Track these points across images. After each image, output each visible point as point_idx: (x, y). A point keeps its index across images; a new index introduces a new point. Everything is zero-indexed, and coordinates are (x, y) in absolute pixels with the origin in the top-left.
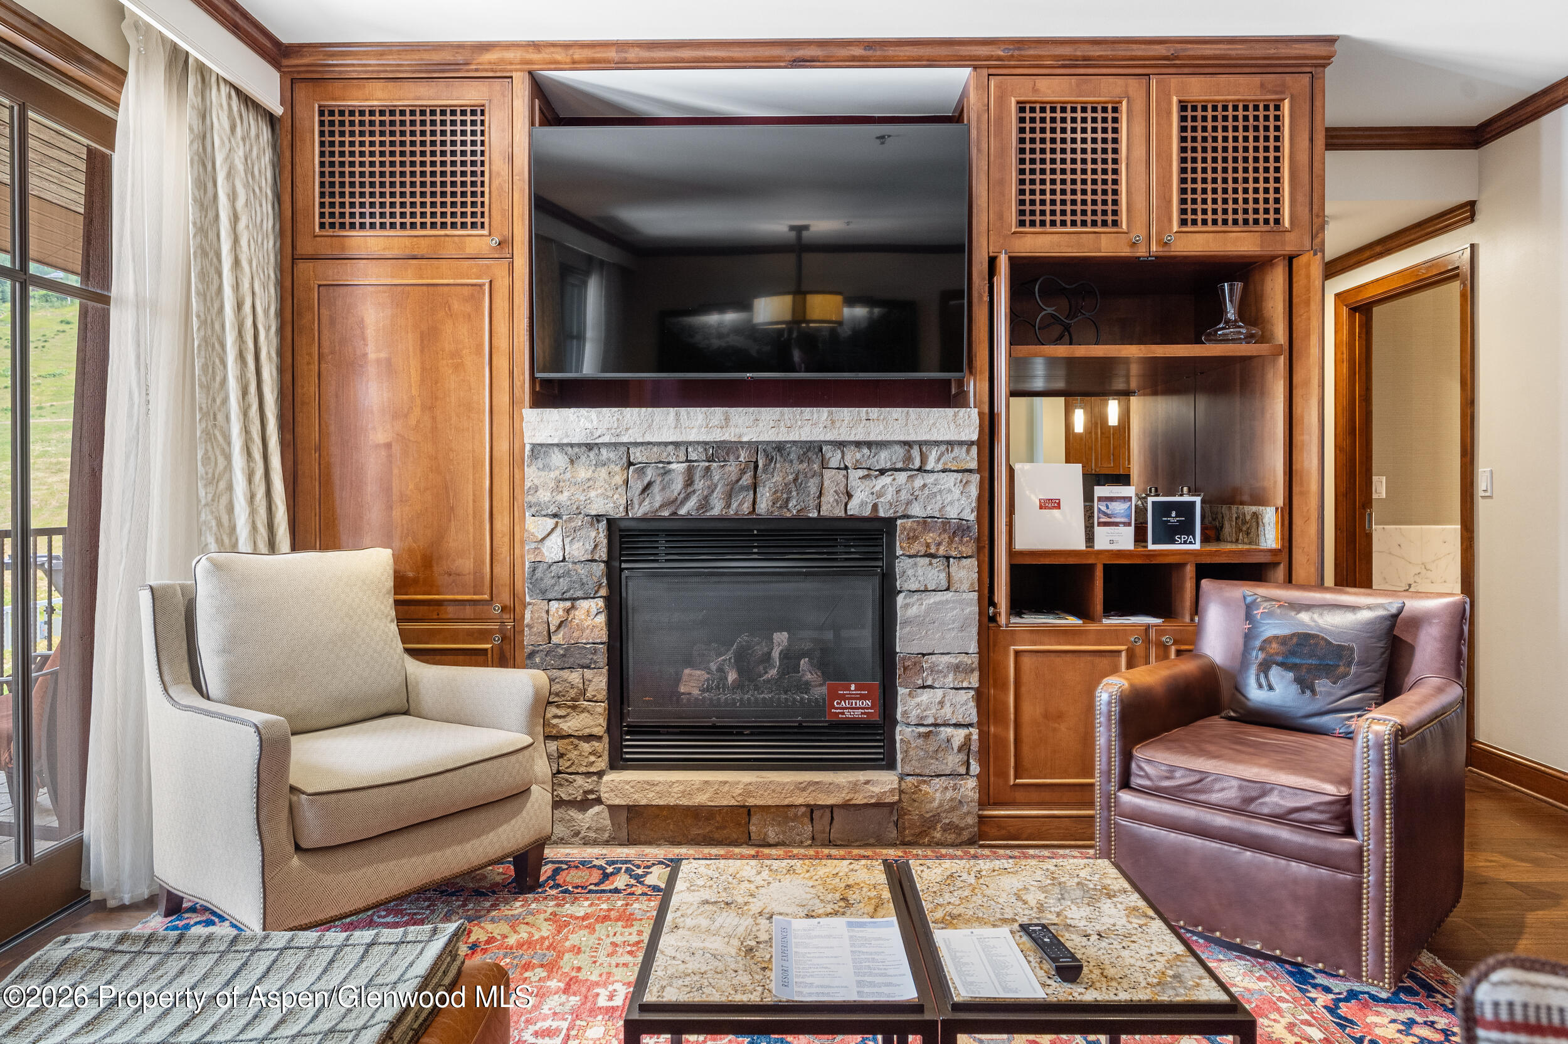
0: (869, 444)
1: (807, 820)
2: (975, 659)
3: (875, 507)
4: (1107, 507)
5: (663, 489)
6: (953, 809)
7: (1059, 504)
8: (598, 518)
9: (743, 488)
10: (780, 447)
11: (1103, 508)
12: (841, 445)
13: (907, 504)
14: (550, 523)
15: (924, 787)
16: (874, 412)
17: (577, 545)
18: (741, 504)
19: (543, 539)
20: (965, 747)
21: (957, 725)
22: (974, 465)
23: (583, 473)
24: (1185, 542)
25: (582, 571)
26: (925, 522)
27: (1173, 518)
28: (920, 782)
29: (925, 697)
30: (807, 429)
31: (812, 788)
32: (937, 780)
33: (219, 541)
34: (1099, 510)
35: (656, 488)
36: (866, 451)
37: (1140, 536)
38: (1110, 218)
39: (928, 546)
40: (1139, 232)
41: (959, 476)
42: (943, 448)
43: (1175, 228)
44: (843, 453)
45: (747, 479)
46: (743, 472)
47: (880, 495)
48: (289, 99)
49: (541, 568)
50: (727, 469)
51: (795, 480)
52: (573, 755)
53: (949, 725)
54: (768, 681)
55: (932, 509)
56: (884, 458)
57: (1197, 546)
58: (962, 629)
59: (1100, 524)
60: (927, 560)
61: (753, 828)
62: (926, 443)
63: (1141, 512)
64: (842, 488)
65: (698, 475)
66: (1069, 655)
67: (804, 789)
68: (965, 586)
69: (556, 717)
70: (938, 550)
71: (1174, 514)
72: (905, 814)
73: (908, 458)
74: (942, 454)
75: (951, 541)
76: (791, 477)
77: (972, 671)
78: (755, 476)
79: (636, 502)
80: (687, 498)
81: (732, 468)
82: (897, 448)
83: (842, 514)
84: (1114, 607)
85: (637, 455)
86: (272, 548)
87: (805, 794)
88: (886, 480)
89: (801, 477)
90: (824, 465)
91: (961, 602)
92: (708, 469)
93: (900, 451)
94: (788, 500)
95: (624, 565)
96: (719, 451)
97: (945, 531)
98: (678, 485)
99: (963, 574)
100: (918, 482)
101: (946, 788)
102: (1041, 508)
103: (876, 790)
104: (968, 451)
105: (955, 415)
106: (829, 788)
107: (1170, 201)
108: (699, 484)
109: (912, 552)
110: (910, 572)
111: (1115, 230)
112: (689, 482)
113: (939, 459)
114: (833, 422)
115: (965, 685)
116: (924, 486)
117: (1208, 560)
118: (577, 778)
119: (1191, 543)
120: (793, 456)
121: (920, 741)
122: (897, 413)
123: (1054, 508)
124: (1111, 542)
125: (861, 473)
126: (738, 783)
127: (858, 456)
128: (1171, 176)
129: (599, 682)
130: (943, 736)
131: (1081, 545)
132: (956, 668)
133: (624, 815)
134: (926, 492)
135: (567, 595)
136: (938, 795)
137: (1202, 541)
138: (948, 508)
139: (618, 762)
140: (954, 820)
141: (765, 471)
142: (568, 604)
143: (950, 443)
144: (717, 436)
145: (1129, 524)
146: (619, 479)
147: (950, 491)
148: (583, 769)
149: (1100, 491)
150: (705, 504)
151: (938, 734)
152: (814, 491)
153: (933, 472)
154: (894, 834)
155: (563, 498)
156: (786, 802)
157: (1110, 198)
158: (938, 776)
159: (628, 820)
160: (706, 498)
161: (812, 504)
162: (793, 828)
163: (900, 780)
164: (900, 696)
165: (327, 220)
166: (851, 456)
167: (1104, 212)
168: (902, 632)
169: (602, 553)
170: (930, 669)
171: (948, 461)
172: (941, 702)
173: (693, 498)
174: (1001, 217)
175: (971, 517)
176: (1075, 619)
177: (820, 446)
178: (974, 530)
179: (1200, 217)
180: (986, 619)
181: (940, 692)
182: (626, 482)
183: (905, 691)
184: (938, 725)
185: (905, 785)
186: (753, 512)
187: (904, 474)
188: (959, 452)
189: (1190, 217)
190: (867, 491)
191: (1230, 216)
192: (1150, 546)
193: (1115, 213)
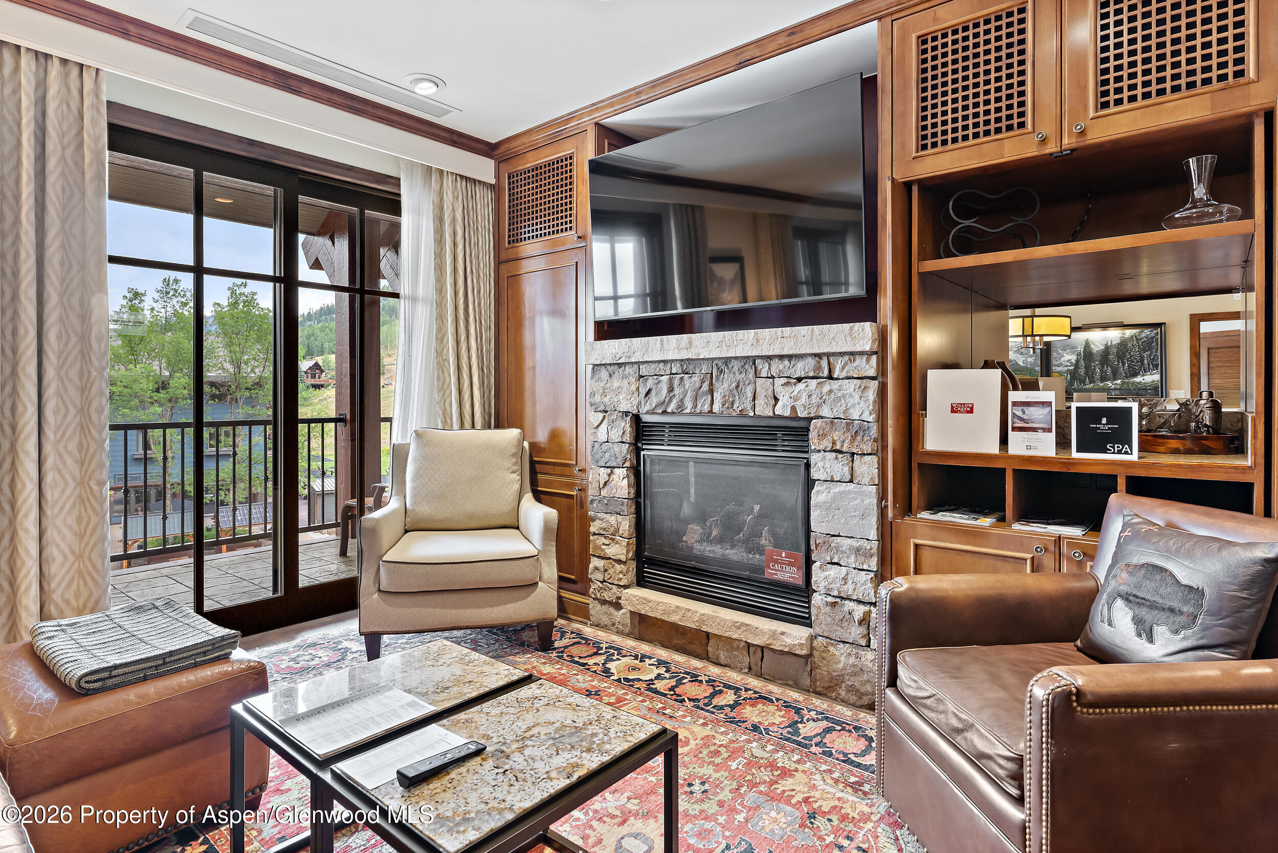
0: (790, 357)
1: (745, 653)
2: (875, 545)
3: (793, 409)
4: (1024, 412)
5: (657, 394)
6: (855, 674)
7: (972, 408)
8: (626, 413)
9: (704, 394)
10: (727, 360)
11: (1019, 413)
12: (769, 358)
13: (818, 406)
14: (601, 415)
15: (831, 649)
16: (787, 330)
17: (614, 431)
18: (703, 405)
19: (597, 427)
20: (865, 621)
21: (859, 602)
22: (872, 372)
23: (616, 384)
24: (1119, 452)
25: (616, 448)
26: (832, 422)
27: (1104, 425)
28: (828, 644)
29: (833, 571)
30: (740, 347)
31: (744, 628)
32: (842, 645)
34: (1014, 415)
35: (653, 393)
36: (786, 362)
37: (1063, 442)
38: (1015, 121)
39: (834, 443)
40: (1048, 128)
41: (858, 382)
42: (846, 358)
43: (1091, 114)
44: (770, 364)
45: (705, 387)
46: (703, 382)
47: (796, 399)
48: (498, 176)
49: (596, 446)
50: (693, 379)
51: (737, 387)
52: (611, 571)
53: (851, 600)
55: (838, 412)
56: (800, 369)
57: (1134, 457)
58: (863, 517)
59: (1014, 429)
60: (834, 454)
61: (710, 649)
62: (834, 354)
63: (1062, 417)
64: (770, 393)
65: (676, 382)
66: (969, 555)
67: (739, 628)
68: (866, 480)
69: (604, 544)
70: (842, 446)
71: (1104, 421)
72: (817, 668)
73: (818, 368)
74: (846, 364)
75: (853, 438)
76: (734, 385)
77: (872, 556)
78: (711, 384)
79: (643, 403)
80: (670, 400)
81: (696, 379)
82: (810, 359)
83: (771, 414)
84: (1025, 515)
85: (644, 370)
87: (739, 631)
88: (801, 386)
89: (741, 384)
90: (757, 375)
91: (861, 493)
92: (682, 379)
93: (811, 362)
94: (733, 403)
95: (644, 447)
96: (687, 366)
97: (848, 430)
98: (665, 392)
99: (864, 468)
100: (826, 388)
101: (850, 654)
102: (953, 411)
103: (789, 641)
104: (868, 361)
105: (851, 329)
106: (756, 631)
107: (1085, 88)
108: (677, 391)
109: (822, 447)
110: (820, 464)
111: (1022, 132)
112: (671, 389)
113: (843, 368)
114: (758, 341)
115: (865, 567)
116: (831, 391)
117: (1143, 473)
118: (614, 587)
119: (1126, 453)
120: (736, 369)
121: (828, 609)
122: (804, 330)
123: (968, 412)
124: (1029, 447)
125: (783, 381)
126: (696, 612)
127: (781, 367)
129: (626, 524)
130: (846, 609)
131: (993, 448)
132: (858, 550)
133: (637, 619)
134: (833, 396)
135: (608, 465)
136: (843, 658)
137: (1141, 449)
138: (851, 411)
139: (641, 581)
140: (856, 684)
141: (717, 379)
142: (609, 470)
143: (852, 354)
144: (684, 355)
145: (1050, 430)
146: (634, 387)
147: (851, 396)
148: (616, 582)
149: (1014, 396)
150: (681, 406)
151: (842, 605)
152: (750, 395)
153: (837, 379)
154: (807, 682)
155: (606, 400)
156: (726, 635)
157: (1015, 101)
158: (844, 642)
159: (640, 622)
160: (682, 401)
161: (749, 406)
162: (736, 656)
163: (812, 638)
164: (815, 567)
165: (511, 239)
166: (777, 367)
167: (1010, 117)
168: (814, 514)
169: (628, 438)
170: (837, 548)
171: (851, 370)
172: (845, 579)
173: (675, 401)
174: (903, 146)
175: (870, 419)
176: (986, 522)
177: (753, 359)
178: (874, 431)
179: (1126, 94)
180: (882, 512)
181: (844, 570)
182: (638, 389)
183: (817, 564)
184: (842, 598)
185: (815, 643)
186: (711, 412)
187: (815, 382)
188: (861, 361)
189: (1112, 97)
190: (787, 397)
191: (1168, 85)
192: (1075, 455)
193: (1021, 114)
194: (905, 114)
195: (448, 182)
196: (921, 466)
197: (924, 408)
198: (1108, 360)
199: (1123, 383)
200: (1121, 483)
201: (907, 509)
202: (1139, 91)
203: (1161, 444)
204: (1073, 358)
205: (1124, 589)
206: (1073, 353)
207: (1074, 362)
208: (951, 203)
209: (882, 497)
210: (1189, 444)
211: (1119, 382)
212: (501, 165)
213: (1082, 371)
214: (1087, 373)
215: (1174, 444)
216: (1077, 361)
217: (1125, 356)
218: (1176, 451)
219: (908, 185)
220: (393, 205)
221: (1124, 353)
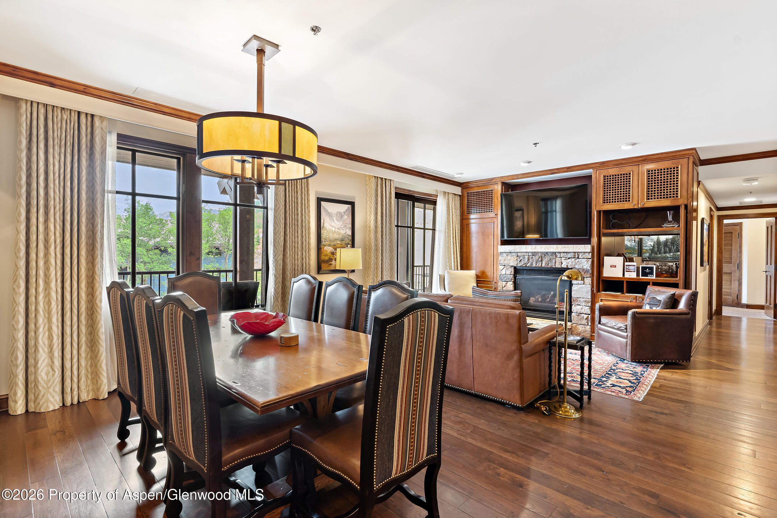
0: (566, 252)
2: (590, 300)
3: (567, 266)
5: (524, 261)
6: (584, 332)
7: (616, 266)
8: (512, 266)
9: (540, 261)
10: (547, 253)
11: (628, 268)
12: (560, 252)
13: (574, 265)
14: (503, 267)
15: (577, 326)
16: (566, 246)
17: (508, 271)
18: (539, 264)
19: (502, 270)
20: (587, 319)
21: (585, 314)
22: (590, 257)
23: (509, 258)
24: (651, 277)
25: (509, 276)
26: (579, 269)
27: (648, 271)
29: (578, 307)
30: (552, 249)
33: (449, 268)
34: (626, 268)
35: (522, 261)
36: (565, 254)
37: (638, 275)
38: (628, 199)
40: (635, 202)
41: (586, 259)
42: (583, 253)
43: (645, 201)
44: (560, 254)
45: (540, 260)
47: (568, 263)
48: (462, 192)
49: (501, 276)
51: (550, 260)
53: (583, 314)
54: (547, 301)
55: (580, 267)
56: (569, 256)
57: (654, 278)
58: (587, 293)
59: (626, 271)
62: (579, 252)
63: (638, 268)
64: (560, 261)
65: (530, 258)
68: (588, 284)
71: (648, 270)
73: (575, 255)
74: (583, 255)
75: (584, 273)
76: (549, 259)
77: (589, 302)
78: (542, 259)
79: (519, 263)
80: (528, 263)
81: (537, 257)
82: (572, 253)
83: (560, 267)
84: (629, 292)
85: (519, 254)
86: (457, 270)
88: (570, 260)
90: (556, 256)
91: (586, 287)
92: (532, 257)
93: (573, 254)
94: (548, 264)
95: (517, 275)
96: (534, 254)
97: (583, 271)
98: (526, 260)
99: (588, 281)
100: (577, 261)
101: (583, 328)
102: (611, 267)
104: (589, 254)
105: (585, 246)
107: (644, 194)
108: (530, 260)
111: (629, 202)
112: (529, 260)
114: (557, 248)
115: (587, 305)
116: (578, 261)
117: (656, 281)
120: (549, 255)
121: (577, 316)
122: (571, 246)
124: (630, 276)
125: (564, 258)
128: (644, 188)
130: (582, 316)
131: (622, 276)
132: (585, 301)
134: (579, 263)
136: (581, 328)
137: (656, 276)
138: (584, 266)
141: (544, 258)
142: (506, 282)
144: (534, 251)
145: (635, 272)
146: (515, 259)
147: (584, 263)
149: (626, 264)
150: (532, 264)
151: (581, 315)
152: (554, 262)
153: (580, 258)
155: (506, 262)
157: (628, 195)
158: (581, 324)
160: (532, 263)
161: (554, 265)
163: (572, 324)
164: (573, 306)
165: (468, 212)
166: (562, 255)
167: (626, 198)
168: (573, 293)
169: (513, 273)
170: (580, 301)
171: (584, 256)
172: (582, 309)
173: (530, 263)
174: (599, 202)
175: (589, 269)
176: (619, 293)
177: (555, 253)
178: (590, 271)
179: (653, 197)
180: (592, 291)
181: (581, 306)
182: (517, 259)
183: (574, 305)
184: (581, 313)
185: (573, 325)
186: (541, 266)
187: (574, 259)
188: (587, 254)
189: (650, 197)
190: (566, 262)
191: (662, 197)
192: (641, 277)
193: (629, 198)
194: (599, 194)
195: (450, 196)
196: (602, 280)
197: (603, 266)
198: (667, 245)
199: (674, 255)
200: (651, 283)
201: (598, 291)
202: (656, 197)
203: (662, 275)
204: (652, 244)
205: (648, 302)
206: (652, 242)
207: (652, 245)
208: (611, 216)
209: (592, 287)
210: (669, 275)
211: (672, 254)
212: (464, 189)
213: (656, 249)
214: (658, 250)
215: (665, 275)
216: (654, 245)
217: (674, 243)
218: (666, 277)
219: (600, 211)
220: (434, 203)
221: (674, 242)
